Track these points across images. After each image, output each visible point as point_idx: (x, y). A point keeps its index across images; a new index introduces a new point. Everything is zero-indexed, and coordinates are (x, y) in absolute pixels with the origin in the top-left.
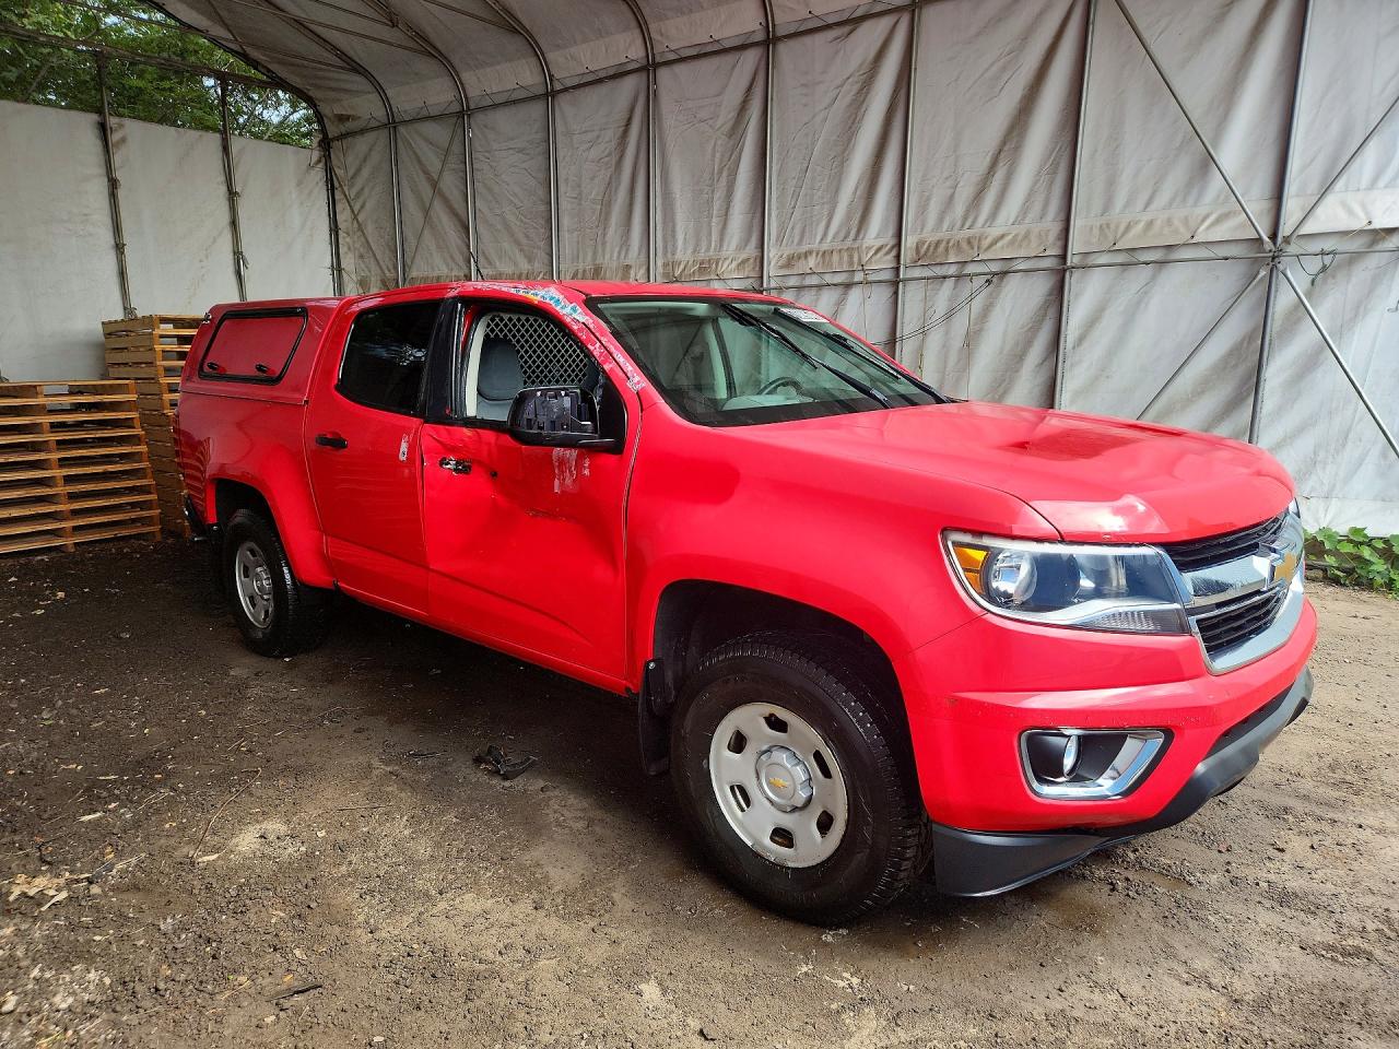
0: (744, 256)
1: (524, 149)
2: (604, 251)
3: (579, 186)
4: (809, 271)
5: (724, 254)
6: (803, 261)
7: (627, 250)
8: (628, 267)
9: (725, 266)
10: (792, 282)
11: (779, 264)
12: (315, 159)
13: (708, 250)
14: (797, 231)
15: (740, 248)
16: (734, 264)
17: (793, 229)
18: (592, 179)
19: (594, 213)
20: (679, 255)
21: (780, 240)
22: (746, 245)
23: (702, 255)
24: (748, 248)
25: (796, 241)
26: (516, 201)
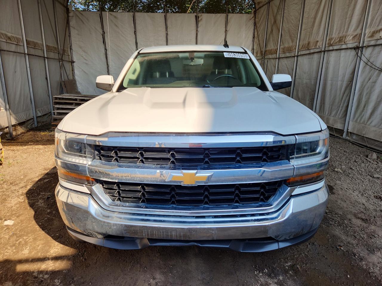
0: (356, 34)
1: (297, 3)
2: (311, 36)
3: (309, 13)
4: (379, 38)
5: (348, 33)
6: (378, 34)
7: (318, 35)
8: (318, 41)
9: (348, 39)
10: (373, 43)
11: (369, 36)
12: (252, 17)
13: (343, 33)
14: (378, 20)
15: (355, 30)
16: (352, 37)
17: (376, 19)
18: (313, 10)
19: (311, 22)
20: (334, 36)
21: (371, 25)
22: (357, 29)
23: (341, 35)
24: (357, 30)
25: (377, 25)
26: (292, 22)
